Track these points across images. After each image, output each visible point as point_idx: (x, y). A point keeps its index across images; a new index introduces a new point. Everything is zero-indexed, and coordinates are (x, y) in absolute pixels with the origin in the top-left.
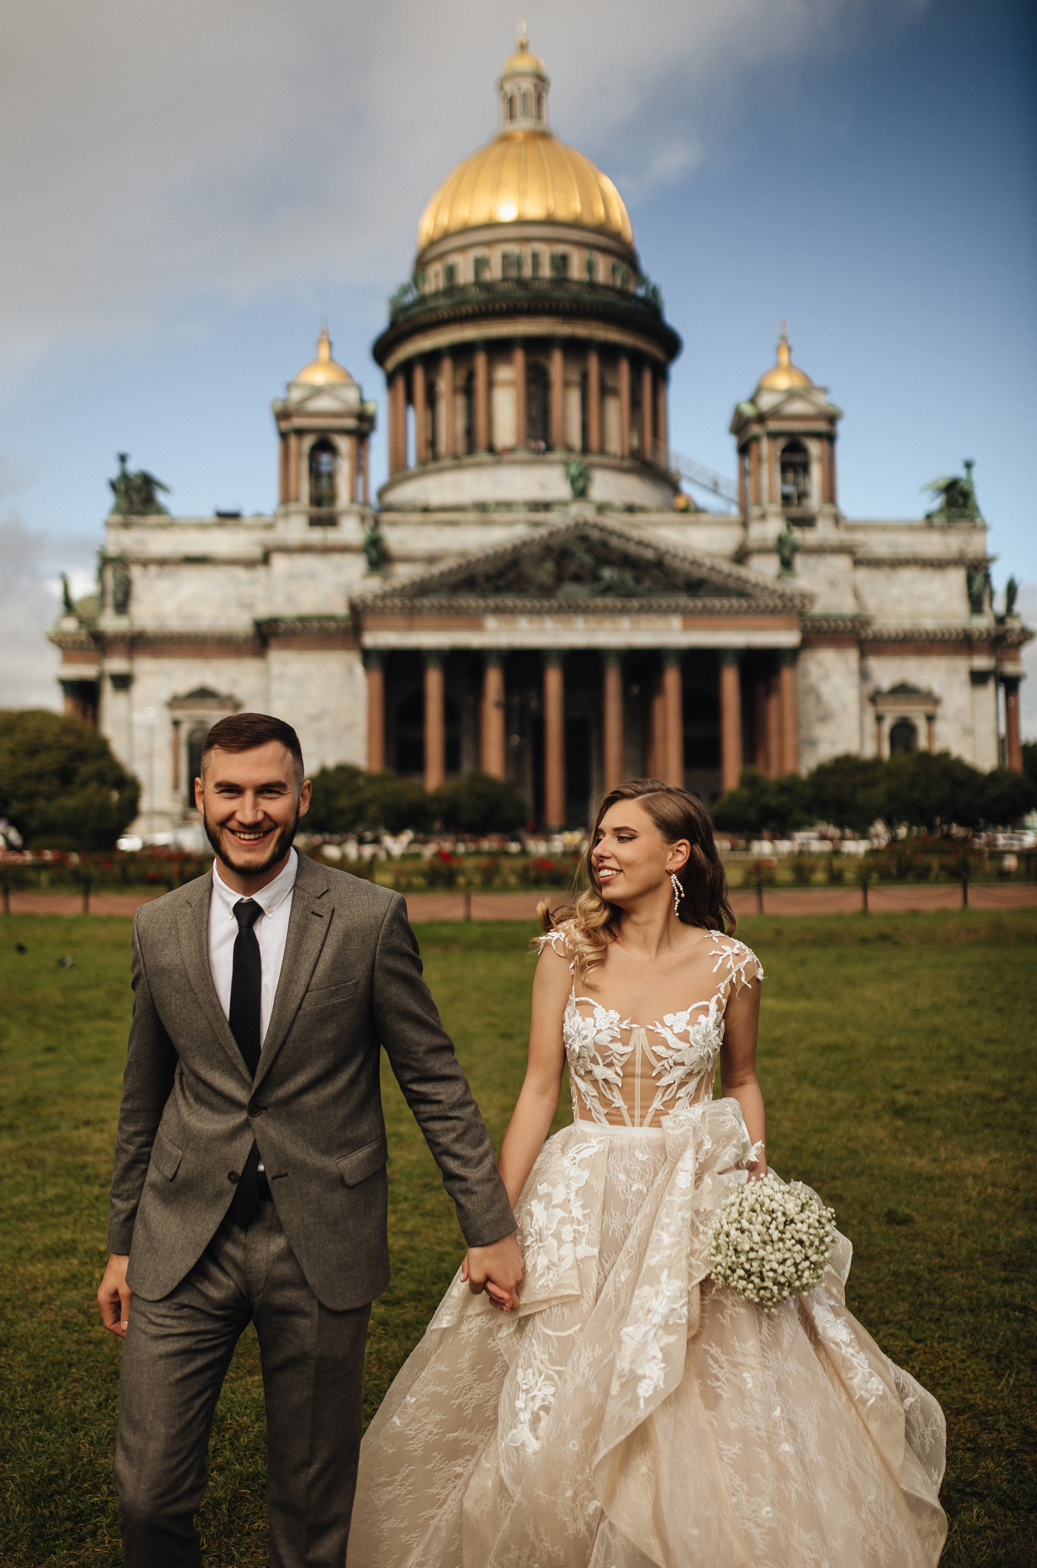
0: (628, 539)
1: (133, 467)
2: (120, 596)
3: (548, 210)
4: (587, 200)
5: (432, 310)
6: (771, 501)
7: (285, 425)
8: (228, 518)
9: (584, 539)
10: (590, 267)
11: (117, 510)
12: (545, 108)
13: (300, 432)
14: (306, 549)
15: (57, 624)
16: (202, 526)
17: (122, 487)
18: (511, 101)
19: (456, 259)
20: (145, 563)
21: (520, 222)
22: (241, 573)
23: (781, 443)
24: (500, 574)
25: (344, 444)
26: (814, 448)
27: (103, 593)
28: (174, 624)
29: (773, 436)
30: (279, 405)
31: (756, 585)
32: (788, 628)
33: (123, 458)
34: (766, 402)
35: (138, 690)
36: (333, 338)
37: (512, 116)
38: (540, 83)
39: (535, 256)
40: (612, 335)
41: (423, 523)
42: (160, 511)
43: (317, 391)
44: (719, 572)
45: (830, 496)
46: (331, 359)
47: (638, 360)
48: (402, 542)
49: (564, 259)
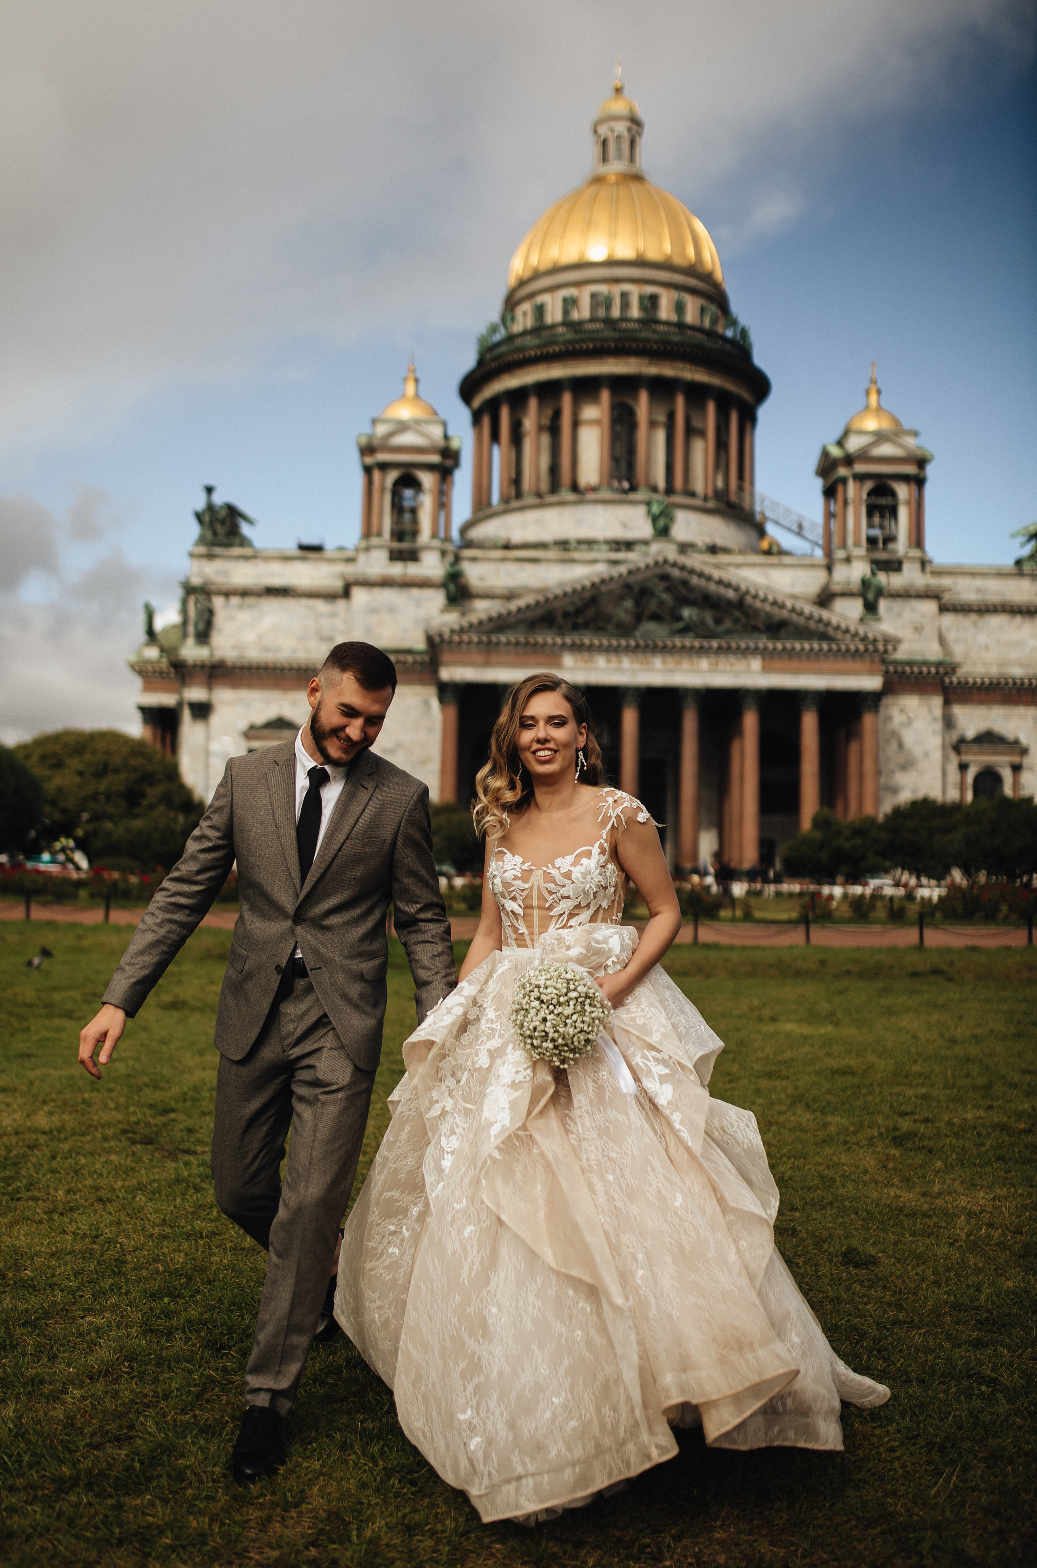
0: (709, 578)
1: (218, 499)
2: (201, 626)
3: (638, 251)
4: (678, 241)
5: (519, 349)
6: (857, 544)
7: (369, 460)
8: (310, 550)
9: (664, 577)
10: (680, 308)
11: (202, 541)
12: (638, 150)
13: (384, 467)
14: (386, 583)
15: (139, 653)
16: (286, 558)
17: (207, 518)
18: (605, 143)
19: (545, 298)
20: (227, 594)
21: (611, 263)
22: (321, 606)
23: (869, 485)
24: (578, 612)
25: (427, 479)
26: (902, 491)
27: (185, 623)
28: (254, 655)
29: (861, 478)
30: (364, 440)
31: (838, 628)
32: (871, 673)
33: (209, 490)
34: (854, 444)
35: (215, 719)
36: (418, 375)
37: (605, 159)
38: (635, 127)
39: (624, 296)
40: (700, 376)
41: (504, 560)
42: (244, 542)
43: (402, 427)
44: (801, 614)
45: (918, 540)
46: (417, 396)
47: (725, 402)
48: (482, 579)
49: (654, 299)
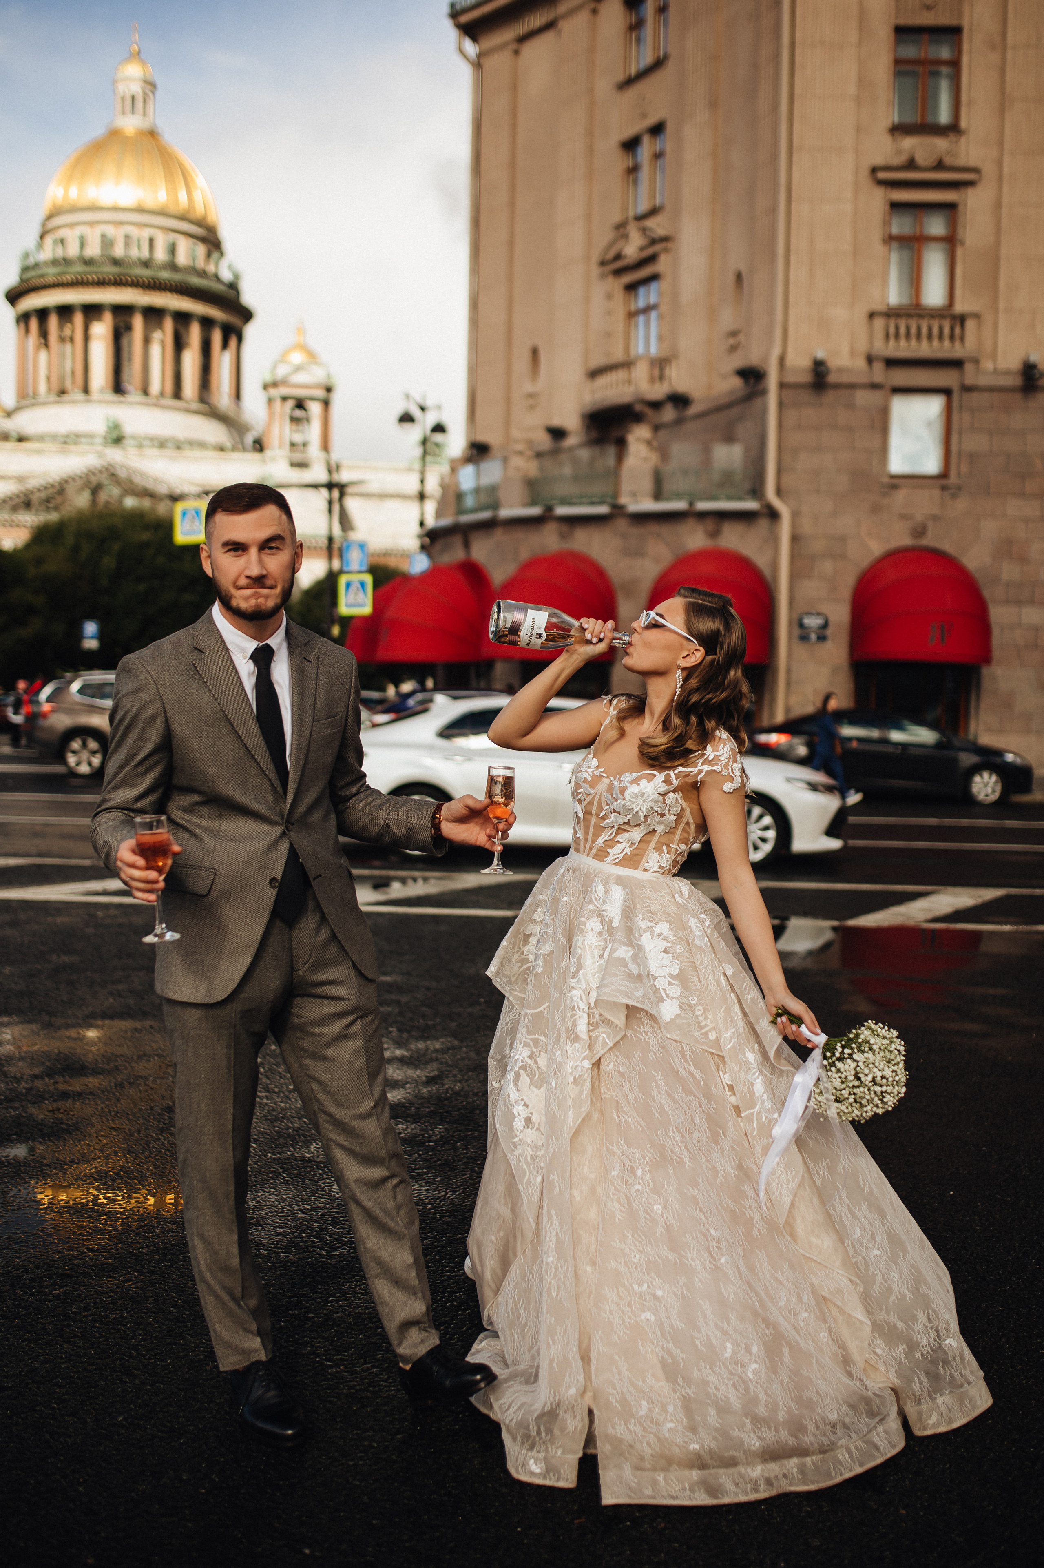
3: (138, 200)
4: (173, 195)
5: (42, 276)
6: (280, 446)
9: (114, 475)
10: (172, 249)
12: (150, 109)
19: (66, 233)
21: (115, 209)
23: (290, 404)
24: (50, 498)
26: (315, 409)
29: (285, 398)
34: (281, 372)
37: (123, 113)
38: (147, 89)
39: (127, 237)
40: (188, 305)
45: (325, 444)
47: (209, 325)
49: (152, 241)
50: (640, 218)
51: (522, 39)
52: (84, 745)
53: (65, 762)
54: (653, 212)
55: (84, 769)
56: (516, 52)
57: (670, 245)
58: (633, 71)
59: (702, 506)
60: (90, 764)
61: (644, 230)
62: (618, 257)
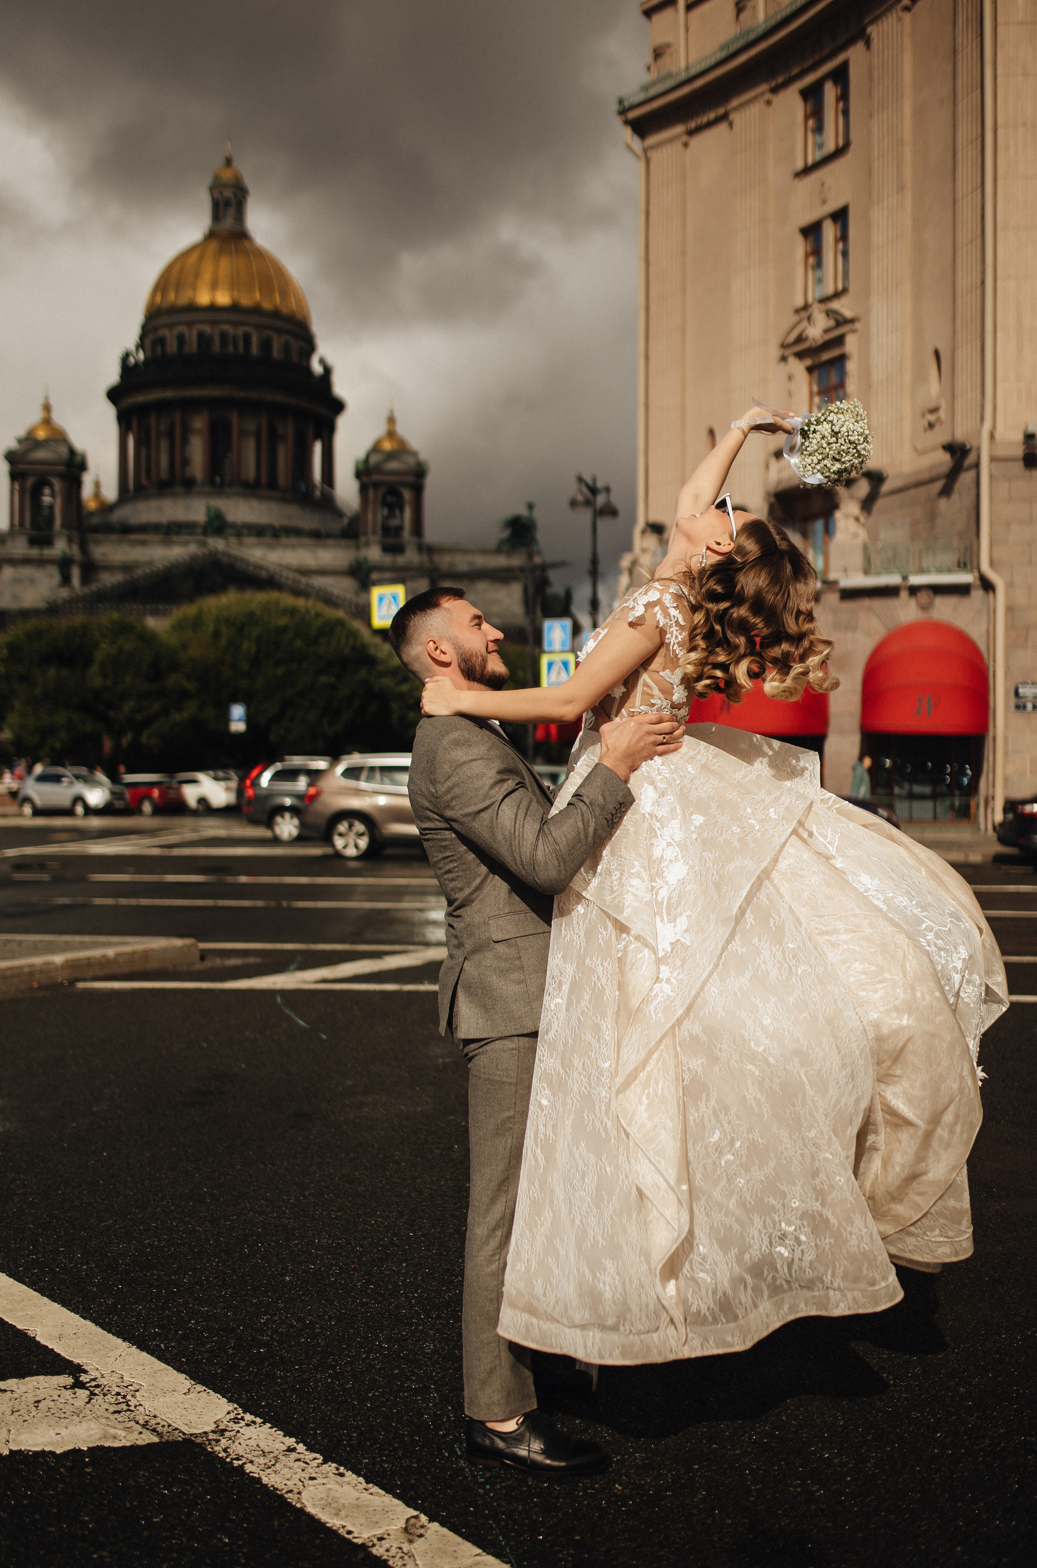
3: (233, 300)
6: (375, 530)
7: (15, 467)
12: (244, 211)
13: (24, 476)
14: (26, 561)
18: (218, 205)
21: (213, 308)
23: (382, 490)
24: (155, 587)
25: (57, 484)
26: (407, 494)
29: (376, 485)
34: (374, 459)
37: (217, 217)
38: (241, 192)
39: (223, 335)
45: (418, 530)
46: (51, 420)
48: (104, 555)
49: (247, 338)
50: (824, 300)
51: (691, 133)
52: (351, 826)
53: (333, 845)
54: (837, 295)
55: (351, 852)
56: (686, 145)
57: (857, 325)
58: (810, 161)
59: (916, 580)
60: (356, 846)
61: (829, 313)
62: (800, 339)
